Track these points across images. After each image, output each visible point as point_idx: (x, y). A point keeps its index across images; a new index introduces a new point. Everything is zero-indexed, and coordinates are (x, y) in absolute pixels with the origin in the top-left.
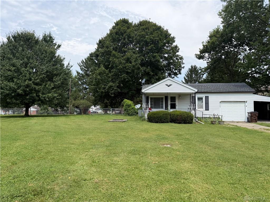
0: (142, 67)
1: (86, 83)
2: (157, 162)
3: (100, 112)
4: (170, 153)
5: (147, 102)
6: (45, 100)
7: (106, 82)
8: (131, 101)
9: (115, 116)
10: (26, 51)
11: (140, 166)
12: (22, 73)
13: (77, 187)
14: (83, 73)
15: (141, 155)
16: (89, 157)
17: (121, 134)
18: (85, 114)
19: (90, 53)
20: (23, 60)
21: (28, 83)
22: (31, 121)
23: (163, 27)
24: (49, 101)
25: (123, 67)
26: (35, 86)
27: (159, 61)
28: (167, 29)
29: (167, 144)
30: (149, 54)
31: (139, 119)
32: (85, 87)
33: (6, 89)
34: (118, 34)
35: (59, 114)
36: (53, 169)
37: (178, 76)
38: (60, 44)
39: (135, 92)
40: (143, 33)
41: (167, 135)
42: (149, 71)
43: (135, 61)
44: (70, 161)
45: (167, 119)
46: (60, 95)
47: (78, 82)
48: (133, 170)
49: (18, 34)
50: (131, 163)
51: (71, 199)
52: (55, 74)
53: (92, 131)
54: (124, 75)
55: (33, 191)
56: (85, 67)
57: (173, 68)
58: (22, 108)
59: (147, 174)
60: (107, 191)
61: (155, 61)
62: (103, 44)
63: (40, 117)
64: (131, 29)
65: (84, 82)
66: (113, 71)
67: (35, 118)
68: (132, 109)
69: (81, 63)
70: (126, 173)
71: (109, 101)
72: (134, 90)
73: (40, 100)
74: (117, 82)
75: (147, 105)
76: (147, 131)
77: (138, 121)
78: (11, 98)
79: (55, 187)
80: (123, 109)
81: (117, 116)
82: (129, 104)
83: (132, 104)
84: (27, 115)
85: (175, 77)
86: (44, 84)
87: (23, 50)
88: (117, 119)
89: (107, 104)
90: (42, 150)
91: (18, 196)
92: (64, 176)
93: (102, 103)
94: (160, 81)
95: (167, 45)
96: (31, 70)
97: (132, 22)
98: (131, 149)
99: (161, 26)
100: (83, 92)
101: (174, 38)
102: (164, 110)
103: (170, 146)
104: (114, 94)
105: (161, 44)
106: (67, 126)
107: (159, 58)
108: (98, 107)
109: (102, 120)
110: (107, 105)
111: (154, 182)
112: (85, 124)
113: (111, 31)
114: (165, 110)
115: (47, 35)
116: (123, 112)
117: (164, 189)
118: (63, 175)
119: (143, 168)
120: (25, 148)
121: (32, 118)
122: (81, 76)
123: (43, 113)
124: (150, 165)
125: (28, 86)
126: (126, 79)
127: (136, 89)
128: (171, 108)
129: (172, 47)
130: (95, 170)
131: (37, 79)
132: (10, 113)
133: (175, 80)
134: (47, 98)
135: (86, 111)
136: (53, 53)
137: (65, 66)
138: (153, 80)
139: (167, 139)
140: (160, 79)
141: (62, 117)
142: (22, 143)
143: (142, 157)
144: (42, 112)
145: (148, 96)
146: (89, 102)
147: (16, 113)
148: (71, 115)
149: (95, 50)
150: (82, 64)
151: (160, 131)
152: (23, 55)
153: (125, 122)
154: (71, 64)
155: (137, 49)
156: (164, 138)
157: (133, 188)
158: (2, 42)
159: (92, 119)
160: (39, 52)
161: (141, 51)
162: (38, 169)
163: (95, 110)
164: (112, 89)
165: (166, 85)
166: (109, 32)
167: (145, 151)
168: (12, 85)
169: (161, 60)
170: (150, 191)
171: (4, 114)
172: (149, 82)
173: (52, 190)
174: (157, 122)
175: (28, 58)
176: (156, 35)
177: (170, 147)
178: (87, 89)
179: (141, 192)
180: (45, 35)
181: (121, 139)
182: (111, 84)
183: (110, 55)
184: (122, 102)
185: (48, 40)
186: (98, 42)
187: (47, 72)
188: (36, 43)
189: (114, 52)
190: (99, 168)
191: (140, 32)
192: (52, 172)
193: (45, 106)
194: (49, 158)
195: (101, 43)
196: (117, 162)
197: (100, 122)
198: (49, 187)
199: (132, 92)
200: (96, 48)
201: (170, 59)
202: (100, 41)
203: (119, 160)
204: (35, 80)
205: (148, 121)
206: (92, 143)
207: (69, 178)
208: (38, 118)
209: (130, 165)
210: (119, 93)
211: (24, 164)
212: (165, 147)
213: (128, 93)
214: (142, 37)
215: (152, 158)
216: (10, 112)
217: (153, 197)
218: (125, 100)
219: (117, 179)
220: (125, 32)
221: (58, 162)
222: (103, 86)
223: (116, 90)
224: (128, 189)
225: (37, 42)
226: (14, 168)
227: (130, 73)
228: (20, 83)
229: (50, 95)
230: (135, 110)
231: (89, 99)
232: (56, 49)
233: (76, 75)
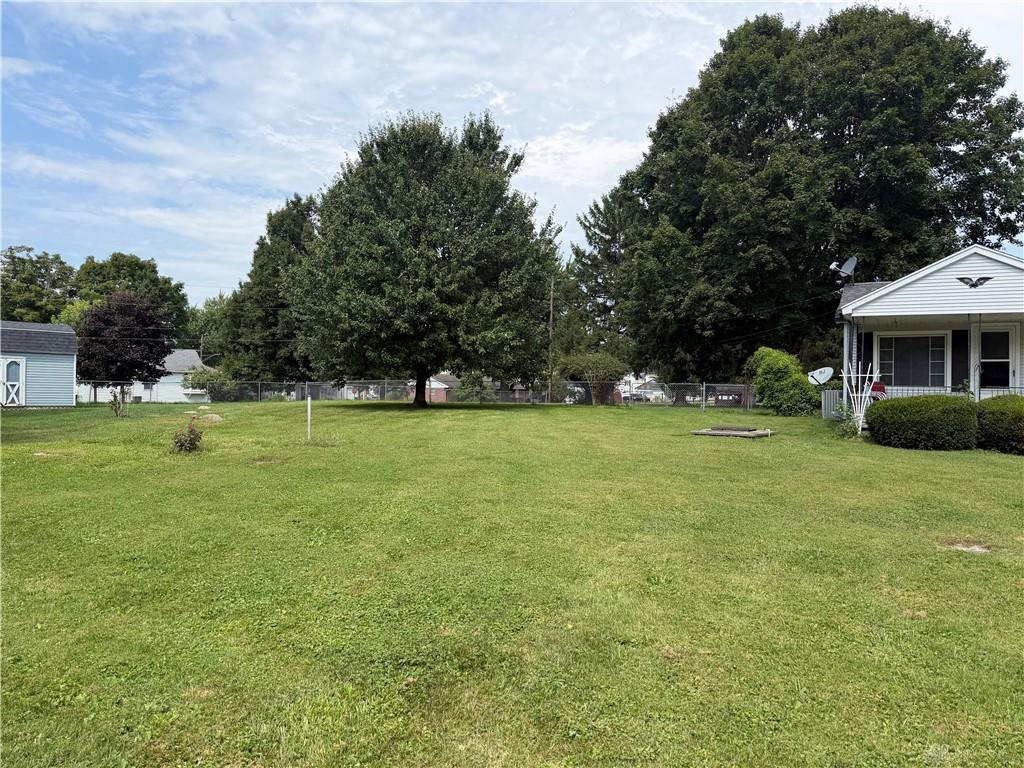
0: (839, 207)
1: (604, 287)
2: (923, 613)
3: (656, 398)
4: (986, 579)
5: (865, 358)
6: (476, 351)
7: (681, 282)
8: (791, 352)
9: (720, 415)
10: (417, 189)
11: (843, 619)
12: (404, 265)
13: (599, 662)
14: (596, 252)
15: (847, 578)
16: (633, 559)
17: (751, 484)
18: (602, 403)
19: (624, 174)
20: (406, 220)
21: (424, 297)
22: (434, 422)
23: (943, 24)
24: (488, 355)
25: (756, 216)
26: (444, 306)
27: (922, 177)
28: (964, 31)
29: (968, 543)
30: (874, 150)
31: (827, 429)
32: (604, 304)
33: (364, 317)
34: (733, 83)
35: (515, 400)
36: (514, 589)
37: (1017, 237)
38: (520, 154)
39: (805, 317)
40: (845, 63)
41: (967, 502)
42: (873, 226)
43: (808, 188)
44: (567, 565)
45: (962, 430)
46: (521, 334)
47: (578, 286)
48: (812, 632)
49: (393, 134)
50: (801, 602)
51: (581, 701)
52: (505, 260)
53: (633, 467)
54: (762, 249)
55: (457, 654)
56: (602, 230)
57: (995, 203)
58: (406, 379)
59: (878, 654)
60: (710, 698)
61: (902, 180)
62: (673, 133)
63: (461, 411)
64: (793, 55)
65: (599, 284)
66: (710, 238)
67: (446, 412)
68: (795, 385)
69: (589, 217)
70: (783, 639)
71: (691, 354)
72: (803, 309)
73: (459, 352)
74: (730, 278)
75: (865, 372)
76: (865, 480)
77: (821, 438)
78: (378, 347)
79: (525, 650)
80: (755, 387)
81: (728, 416)
82: (781, 364)
83: (792, 367)
84: (421, 403)
85: (1005, 242)
86: (472, 298)
87: (407, 186)
88: (727, 425)
89: (684, 368)
90: (472, 518)
91: (415, 664)
92: (549, 618)
93: (665, 363)
94: (927, 264)
95: (962, 101)
96: (431, 253)
97: (798, 25)
98: (800, 547)
99: (935, 20)
100: (595, 323)
101: (999, 65)
102: (946, 390)
103: (984, 550)
104: (715, 326)
105: (931, 100)
106: (545, 444)
107: (925, 161)
108: (648, 378)
109: (669, 426)
110: (685, 372)
111: (914, 692)
112: (607, 437)
113: (704, 76)
114: (954, 394)
115: (478, 124)
116: (751, 401)
117: (965, 730)
118: (545, 613)
119: (859, 628)
120: (423, 507)
121: (438, 413)
122: (589, 262)
123: (467, 397)
124: (888, 621)
125: (423, 307)
126: (768, 262)
127: (813, 302)
128: (985, 382)
129: (990, 106)
130: (660, 612)
131: (450, 283)
132: (371, 394)
133: (1010, 256)
134: (480, 344)
135: (607, 393)
136: (498, 188)
137: (537, 230)
138: (892, 262)
139: (966, 518)
140: (928, 256)
141: (530, 410)
142: (413, 493)
143: (852, 583)
144: (463, 394)
145: (866, 334)
146: (616, 360)
147: (387, 395)
148: (556, 406)
149: (643, 159)
150: (592, 221)
151: (929, 482)
152: (407, 204)
153: (766, 439)
154: (556, 222)
155: (819, 136)
156: (951, 515)
157: (821, 703)
158: (345, 164)
159: (630, 423)
160: (454, 190)
161: (834, 141)
162: (467, 582)
163: (639, 388)
164: (705, 309)
165: (961, 279)
166: (696, 84)
167: (865, 562)
168: (380, 304)
169: (934, 172)
170: (899, 726)
171: (356, 398)
172: (874, 271)
173: (517, 659)
174: (911, 444)
175: (423, 213)
176: (911, 65)
177: (983, 557)
178: (609, 309)
179: (859, 725)
180: (472, 124)
181: (753, 507)
182: (702, 286)
183: (701, 171)
184: (751, 359)
185: (483, 140)
186: (654, 129)
187: (479, 256)
188: (445, 156)
189: (716, 158)
190: (675, 605)
191: (835, 62)
192: (512, 599)
193: (475, 373)
194: (499, 548)
195: (667, 131)
196: (743, 592)
197: (660, 434)
198: (505, 649)
199: (793, 316)
200: (648, 152)
201: (977, 163)
202: (663, 124)
203: (754, 584)
204: (443, 285)
205: (866, 439)
206: (639, 511)
207: (570, 626)
208: (454, 412)
209: (799, 612)
210: (733, 321)
211: (423, 561)
212: (960, 554)
213: (775, 319)
214: (840, 83)
215: (899, 592)
216: (372, 392)
217: (914, 753)
218: (763, 350)
219: (748, 656)
220: (766, 72)
221: (527, 565)
222: (669, 298)
223: (722, 311)
224: (799, 704)
225: (447, 152)
226: (398, 569)
227: (788, 237)
228: (400, 297)
229: (490, 334)
230: (804, 391)
231: (618, 349)
232: (506, 172)
233: (572, 261)
